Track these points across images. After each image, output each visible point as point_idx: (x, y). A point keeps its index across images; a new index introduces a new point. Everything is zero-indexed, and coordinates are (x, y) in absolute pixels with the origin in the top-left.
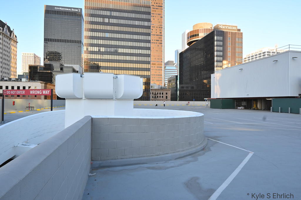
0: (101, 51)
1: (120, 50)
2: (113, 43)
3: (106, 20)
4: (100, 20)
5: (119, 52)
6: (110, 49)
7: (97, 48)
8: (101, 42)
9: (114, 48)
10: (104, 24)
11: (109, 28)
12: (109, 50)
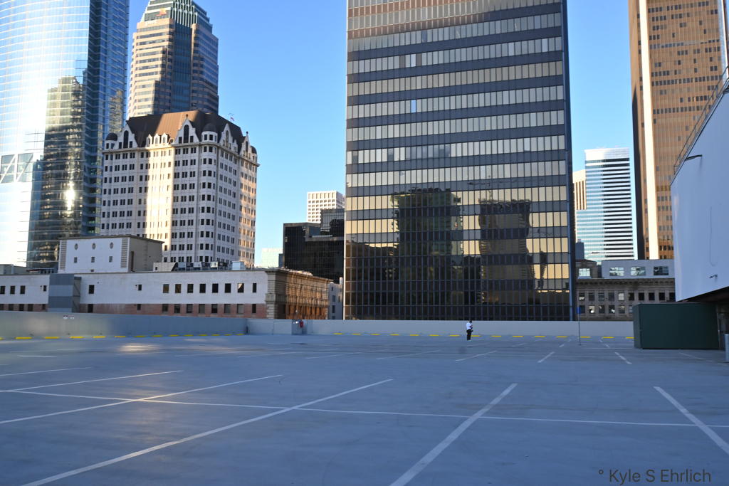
0: (396, 159)
1: (457, 150)
2: (433, 128)
3: (411, 61)
4: (392, 63)
5: (453, 155)
6: (425, 148)
7: (385, 151)
8: (395, 131)
9: (436, 147)
10: (404, 73)
11: (418, 83)
12: (419, 152)
